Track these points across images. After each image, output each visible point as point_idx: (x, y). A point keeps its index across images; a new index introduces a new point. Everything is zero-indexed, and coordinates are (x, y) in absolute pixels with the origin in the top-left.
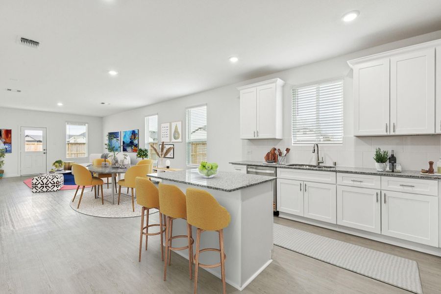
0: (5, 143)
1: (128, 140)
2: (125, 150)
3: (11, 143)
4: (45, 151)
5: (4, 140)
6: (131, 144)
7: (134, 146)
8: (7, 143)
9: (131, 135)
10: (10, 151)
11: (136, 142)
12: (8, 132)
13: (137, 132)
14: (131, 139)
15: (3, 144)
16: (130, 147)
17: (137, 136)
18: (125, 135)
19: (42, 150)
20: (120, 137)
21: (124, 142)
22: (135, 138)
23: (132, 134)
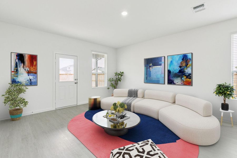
0: (29, 73)
1: (175, 68)
2: (171, 82)
3: (36, 73)
4: (76, 81)
5: (27, 69)
6: (181, 73)
7: (185, 77)
8: (32, 72)
9: (181, 60)
10: (35, 84)
11: (188, 71)
12: (33, 58)
13: (189, 56)
14: (180, 67)
15: (27, 74)
16: (179, 79)
17: (190, 63)
18: (171, 62)
19: (73, 80)
20: (163, 64)
21: (169, 72)
22: (187, 65)
23: (183, 59)
